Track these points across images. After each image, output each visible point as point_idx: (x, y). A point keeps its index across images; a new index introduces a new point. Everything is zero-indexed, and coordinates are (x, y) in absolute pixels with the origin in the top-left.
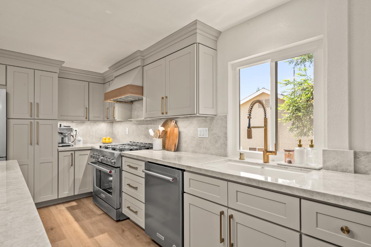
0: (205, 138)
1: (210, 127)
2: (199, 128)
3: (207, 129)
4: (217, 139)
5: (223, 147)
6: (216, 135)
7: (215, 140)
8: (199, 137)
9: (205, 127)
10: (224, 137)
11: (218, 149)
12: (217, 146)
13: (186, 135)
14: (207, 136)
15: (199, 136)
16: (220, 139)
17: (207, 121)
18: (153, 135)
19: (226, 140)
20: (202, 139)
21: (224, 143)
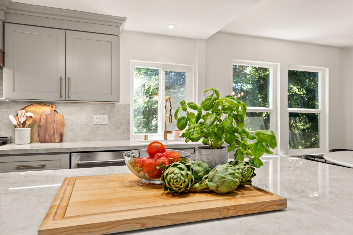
0: (103, 125)
1: (110, 115)
2: (94, 115)
3: (107, 116)
4: (119, 125)
5: (126, 132)
6: (118, 121)
7: (116, 126)
8: (94, 125)
9: (103, 114)
10: (127, 123)
11: (120, 134)
12: (119, 131)
13: (72, 123)
14: (107, 123)
15: (95, 123)
16: (122, 125)
17: (106, 109)
18: (16, 124)
19: (129, 126)
20: (99, 126)
21: (127, 129)
